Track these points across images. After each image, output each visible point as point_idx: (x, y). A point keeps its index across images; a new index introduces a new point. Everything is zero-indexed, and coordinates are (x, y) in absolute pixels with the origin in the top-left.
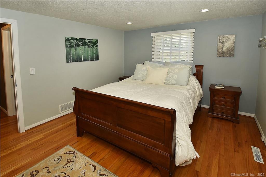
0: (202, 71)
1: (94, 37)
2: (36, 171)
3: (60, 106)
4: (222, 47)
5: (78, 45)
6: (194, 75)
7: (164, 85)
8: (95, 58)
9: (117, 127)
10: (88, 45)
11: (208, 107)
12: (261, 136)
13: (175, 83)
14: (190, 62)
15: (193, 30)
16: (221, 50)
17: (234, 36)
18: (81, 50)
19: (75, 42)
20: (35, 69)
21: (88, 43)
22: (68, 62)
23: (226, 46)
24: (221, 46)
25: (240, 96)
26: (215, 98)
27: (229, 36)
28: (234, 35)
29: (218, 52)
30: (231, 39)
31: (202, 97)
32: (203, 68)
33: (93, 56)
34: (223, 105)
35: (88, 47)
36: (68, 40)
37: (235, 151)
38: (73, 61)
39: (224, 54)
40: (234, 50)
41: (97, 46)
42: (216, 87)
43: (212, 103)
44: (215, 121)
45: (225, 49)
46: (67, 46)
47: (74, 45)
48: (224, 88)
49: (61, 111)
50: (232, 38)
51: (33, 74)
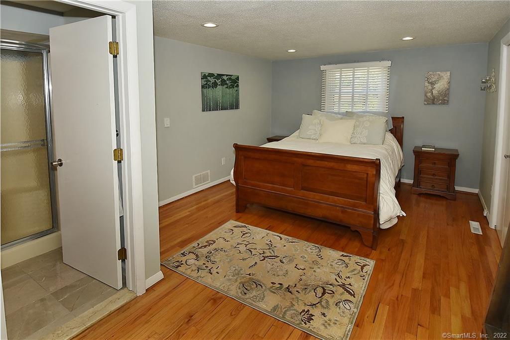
0: (402, 126)
1: (233, 72)
2: (212, 241)
3: (194, 176)
4: (432, 90)
5: (215, 85)
6: (391, 131)
7: (349, 144)
8: (235, 106)
9: (302, 191)
10: (227, 84)
11: (411, 182)
12: (483, 210)
13: (365, 141)
14: (383, 112)
15: (389, 63)
16: (430, 94)
17: (448, 74)
18: (219, 92)
19: (212, 80)
20: (169, 121)
21: (227, 82)
22: (203, 111)
23: (437, 88)
24: (430, 87)
25: (457, 160)
26: (421, 165)
27: (442, 74)
28: (449, 72)
29: (426, 98)
30: (444, 78)
31: (403, 164)
32: (403, 122)
33: (233, 101)
34: (434, 175)
35: (227, 87)
36: (204, 77)
37: (448, 224)
38: (210, 110)
39: (433, 100)
40: (448, 94)
41: (238, 86)
42: (423, 149)
43: (418, 174)
44: (422, 199)
45: (435, 92)
46: (203, 87)
47: (210, 84)
48: (434, 150)
49: (196, 185)
50: (446, 76)
51: (167, 126)
